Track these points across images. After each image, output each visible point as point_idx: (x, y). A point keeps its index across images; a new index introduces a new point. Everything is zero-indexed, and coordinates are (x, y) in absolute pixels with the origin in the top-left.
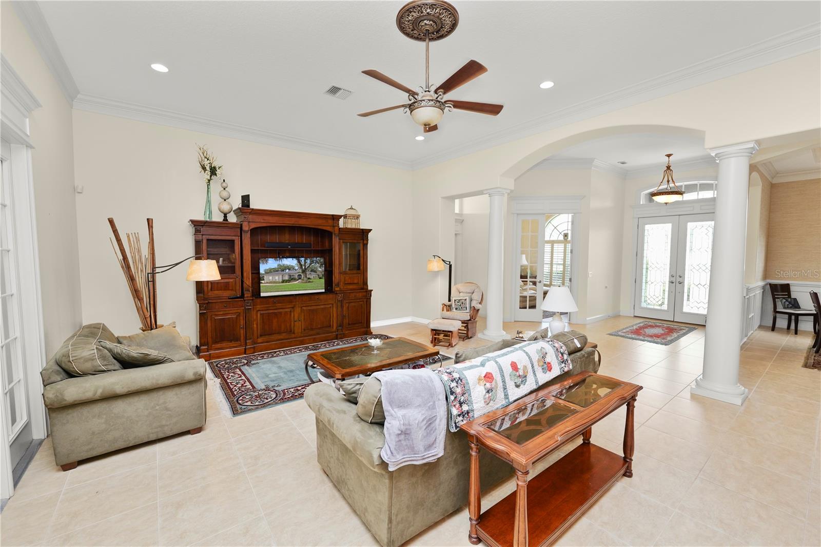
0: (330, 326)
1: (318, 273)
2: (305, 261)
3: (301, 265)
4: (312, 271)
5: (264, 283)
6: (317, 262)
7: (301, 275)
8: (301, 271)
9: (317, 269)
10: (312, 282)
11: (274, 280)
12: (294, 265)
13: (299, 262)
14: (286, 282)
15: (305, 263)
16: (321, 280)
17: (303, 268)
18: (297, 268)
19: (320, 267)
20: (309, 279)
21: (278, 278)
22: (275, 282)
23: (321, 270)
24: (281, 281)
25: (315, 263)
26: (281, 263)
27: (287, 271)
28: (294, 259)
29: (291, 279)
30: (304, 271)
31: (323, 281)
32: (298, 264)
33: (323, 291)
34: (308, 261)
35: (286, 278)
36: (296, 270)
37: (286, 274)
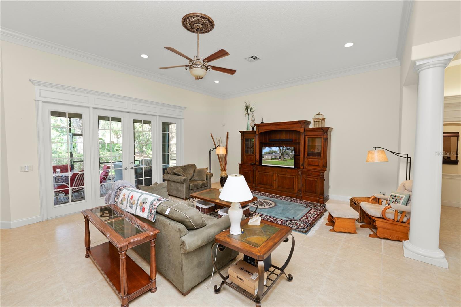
0: (293, 189)
1: (290, 156)
2: (283, 148)
3: (281, 151)
4: (286, 154)
5: (264, 159)
6: (289, 149)
7: (280, 156)
8: (280, 154)
9: (289, 153)
10: (286, 161)
11: (268, 158)
12: (277, 150)
13: (280, 149)
14: (273, 160)
15: (283, 149)
16: (292, 160)
17: (282, 152)
18: (278, 152)
19: (291, 152)
20: (285, 159)
21: (269, 157)
22: (268, 159)
23: (292, 154)
24: (271, 159)
25: (289, 150)
26: (271, 149)
27: (274, 153)
28: (278, 148)
29: (276, 158)
30: (282, 154)
31: (293, 161)
32: (279, 150)
33: (293, 167)
34: (285, 149)
35: (273, 157)
36: (278, 153)
37: (273, 155)
